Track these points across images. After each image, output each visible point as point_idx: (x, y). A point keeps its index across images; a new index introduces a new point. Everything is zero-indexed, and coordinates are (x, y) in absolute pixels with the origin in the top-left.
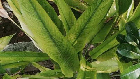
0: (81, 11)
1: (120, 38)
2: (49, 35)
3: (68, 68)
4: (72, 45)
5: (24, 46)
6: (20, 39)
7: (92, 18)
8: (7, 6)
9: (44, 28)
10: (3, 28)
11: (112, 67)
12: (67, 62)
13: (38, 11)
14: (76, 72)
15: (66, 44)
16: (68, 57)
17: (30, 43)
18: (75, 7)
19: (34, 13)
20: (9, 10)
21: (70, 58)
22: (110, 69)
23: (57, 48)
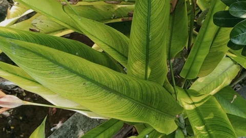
0: (125, 18)
1: (220, 19)
2: (102, 87)
3: (162, 118)
4: (146, 79)
5: (70, 127)
6: (56, 118)
7: (152, 17)
8: (6, 82)
9: (88, 83)
10: (21, 118)
11: (227, 71)
12: (155, 110)
13: (62, 62)
14: (177, 116)
15: (136, 85)
16: (151, 101)
17: (76, 115)
18: (111, 19)
19: (58, 69)
20: (13, 87)
21: (156, 101)
22: (225, 77)
23: (126, 100)
